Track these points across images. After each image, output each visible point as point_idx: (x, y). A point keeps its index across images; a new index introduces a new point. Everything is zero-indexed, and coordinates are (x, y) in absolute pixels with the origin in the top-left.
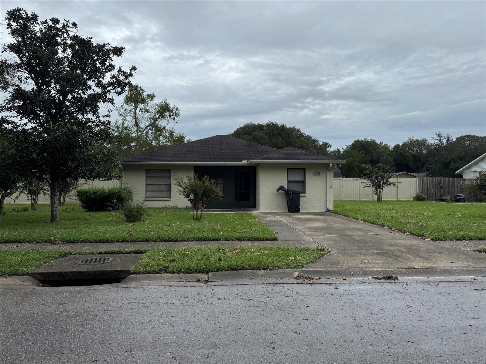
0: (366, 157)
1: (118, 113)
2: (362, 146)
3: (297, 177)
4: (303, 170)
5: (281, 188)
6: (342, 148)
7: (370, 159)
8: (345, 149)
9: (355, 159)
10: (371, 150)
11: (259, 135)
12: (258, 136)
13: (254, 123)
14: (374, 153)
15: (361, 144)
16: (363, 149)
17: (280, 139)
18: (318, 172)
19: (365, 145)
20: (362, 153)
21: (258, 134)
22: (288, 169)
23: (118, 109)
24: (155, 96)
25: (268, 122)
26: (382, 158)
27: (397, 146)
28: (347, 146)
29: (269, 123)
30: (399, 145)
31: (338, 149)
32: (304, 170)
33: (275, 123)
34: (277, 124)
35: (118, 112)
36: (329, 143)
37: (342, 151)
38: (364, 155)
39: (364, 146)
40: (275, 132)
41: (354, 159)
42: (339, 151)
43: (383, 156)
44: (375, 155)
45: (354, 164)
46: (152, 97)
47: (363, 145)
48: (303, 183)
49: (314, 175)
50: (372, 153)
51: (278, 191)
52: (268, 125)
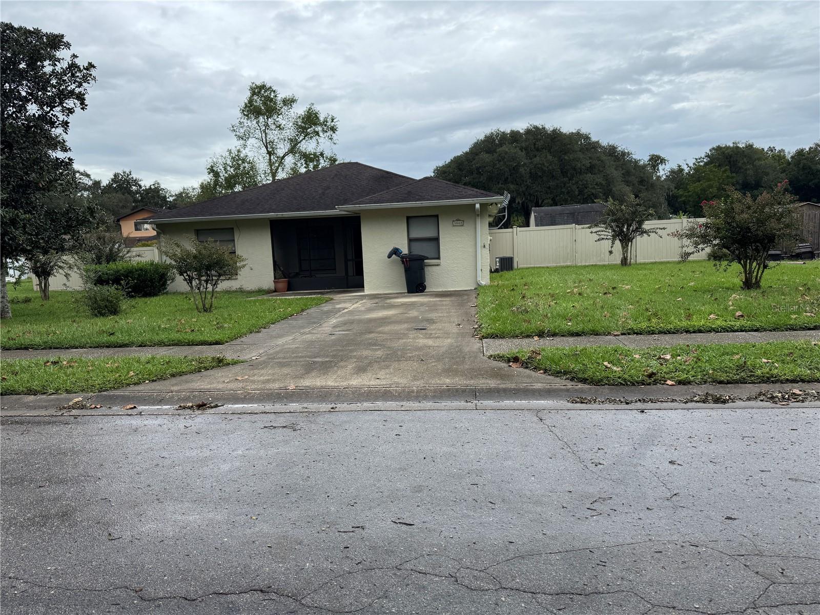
0: (733, 177)
1: (236, 135)
2: (727, 158)
3: (427, 232)
4: (433, 217)
5: (396, 252)
6: (687, 164)
7: (741, 182)
8: (691, 165)
9: (712, 183)
10: (744, 163)
11: (509, 151)
12: (506, 153)
13: (502, 131)
14: (749, 169)
15: (723, 153)
16: (730, 162)
17: (548, 155)
18: (460, 220)
19: (732, 154)
20: (725, 171)
21: (507, 150)
22: (408, 218)
23: (235, 128)
24: (295, 100)
25: (529, 125)
26: (765, 178)
27: (800, 153)
28: (696, 159)
29: (530, 127)
30: (802, 150)
31: (679, 166)
32: (437, 216)
33: (541, 127)
34: (544, 128)
35: (235, 133)
36: (663, 155)
37: (686, 170)
38: (728, 173)
39: (731, 157)
40: (539, 144)
41: (708, 183)
42: (681, 170)
43: (767, 174)
44: (750, 172)
45: (708, 192)
46: (289, 102)
47: (727, 155)
48: (436, 240)
49: (454, 226)
50: (746, 170)
51: (389, 256)
52: (528, 132)
